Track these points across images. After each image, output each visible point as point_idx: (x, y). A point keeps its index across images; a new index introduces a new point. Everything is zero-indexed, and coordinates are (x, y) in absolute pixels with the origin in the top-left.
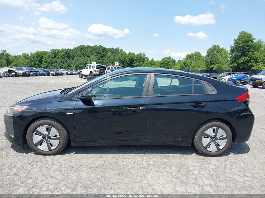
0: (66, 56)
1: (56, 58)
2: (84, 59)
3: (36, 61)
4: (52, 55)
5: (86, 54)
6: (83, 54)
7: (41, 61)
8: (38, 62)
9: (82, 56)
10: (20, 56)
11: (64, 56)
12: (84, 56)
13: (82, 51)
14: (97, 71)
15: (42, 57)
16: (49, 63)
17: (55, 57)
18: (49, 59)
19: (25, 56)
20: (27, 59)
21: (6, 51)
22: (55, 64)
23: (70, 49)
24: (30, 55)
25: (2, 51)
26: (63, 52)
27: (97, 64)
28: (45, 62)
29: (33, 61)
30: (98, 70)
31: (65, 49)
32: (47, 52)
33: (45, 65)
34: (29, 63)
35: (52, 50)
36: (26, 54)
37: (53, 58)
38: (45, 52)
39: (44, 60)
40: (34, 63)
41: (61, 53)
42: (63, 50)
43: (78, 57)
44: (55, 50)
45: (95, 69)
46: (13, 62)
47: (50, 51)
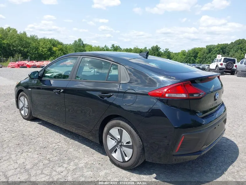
0: (221, 51)
1: (210, 54)
2: (241, 54)
3: (192, 56)
4: (207, 51)
5: (244, 48)
6: (241, 49)
7: (195, 57)
8: (192, 58)
9: (239, 51)
10: (179, 53)
11: (218, 52)
12: (241, 50)
13: (240, 45)
14: (223, 64)
15: (197, 53)
16: (203, 59)
17: (210, 52)
18: (203, 55)
19: (183, 53)
20: (184, 55)
21: (168, 49)
22: (209, 59)
23: (227, 44)
24: (187, 51)
25: (166, 49)
26: (219, 47)
27: (225, 57)
28: (200, 58)
29: (189, 56)
30: (225, 63)
31: (221, 44)
32: (202, 48)
33: (198, 60)
34: (185, 58)
35: (208, 46)
36: (184, 51)
37: (208, 54)
38: (200, 48)
39: (199, 56)
40: (189, 58)
41: (216, 48)
42: (218, 46)
43: (234, 52)
44: (210, 46)
45: (222, 62)
46: (173, 58)
47: (206, 47)
